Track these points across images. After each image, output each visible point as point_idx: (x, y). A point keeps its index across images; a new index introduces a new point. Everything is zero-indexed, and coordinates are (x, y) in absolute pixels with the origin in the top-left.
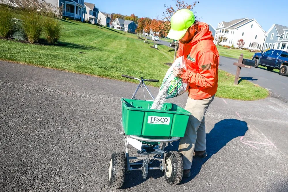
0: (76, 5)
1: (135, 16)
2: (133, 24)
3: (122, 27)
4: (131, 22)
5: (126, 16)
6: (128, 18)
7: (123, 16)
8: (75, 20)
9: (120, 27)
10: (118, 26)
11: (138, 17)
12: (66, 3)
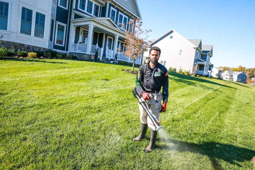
0: (206, 64)
1: (242, 67)
2: (242, 74)
3: (231, 77)
4: (240, 73)
5: (233, 68)
6: (235, 69)
7: (230, 68)
8: (204, 77)
9: (229, 77)
10: (227, 77)
11: (245, 68)
12: (197, 63)
